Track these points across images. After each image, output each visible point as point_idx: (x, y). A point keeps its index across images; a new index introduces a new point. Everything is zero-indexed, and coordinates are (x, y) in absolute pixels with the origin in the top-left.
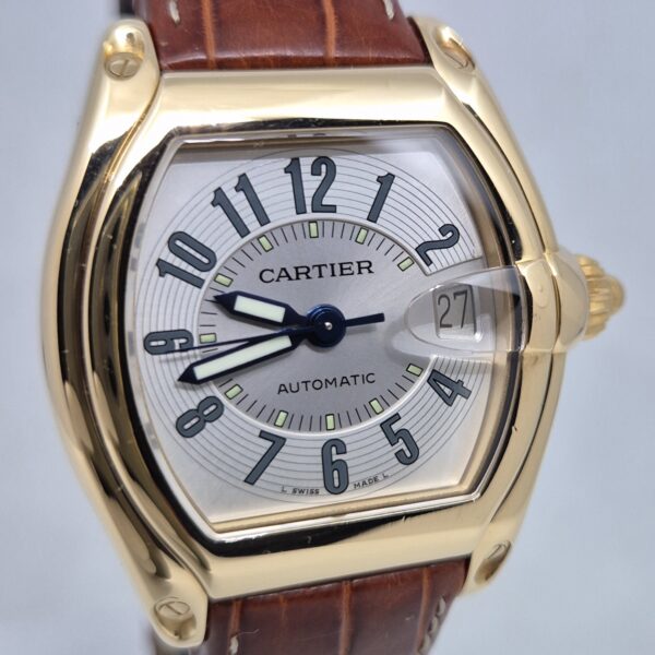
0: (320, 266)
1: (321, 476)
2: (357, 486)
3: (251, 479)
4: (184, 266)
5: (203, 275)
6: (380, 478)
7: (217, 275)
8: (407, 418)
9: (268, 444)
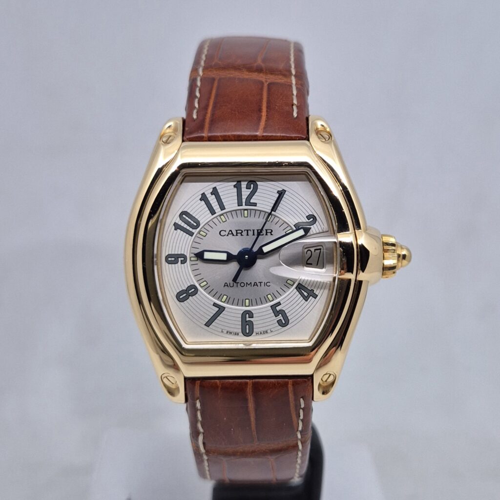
0: (247, 230)
1: (240, 327)
2: (257, 334)
3: (208, 324)
4: (185, 226)
5: (193, 231)
6: (269, 331)
7: (200, 231)
8: (284, 304)
9: (217, 309)
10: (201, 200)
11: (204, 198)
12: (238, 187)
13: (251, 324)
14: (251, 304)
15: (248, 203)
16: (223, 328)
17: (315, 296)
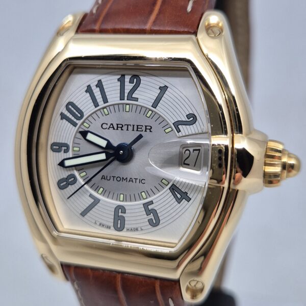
0: (128, 125)
1: (113, 221)
2: (128, 230)
3: (84, 214)
4: (70, 116)
5: (77, 122)
6: (139, 229)
7: (84, 122)
8: (157, 204)
9: (92, 201)
10: (86, 91)
11: (89, 90)
12: (122, 80)
13: (123, 220)
14: (125, 200)
15: (130, 97)
16: (97, 219)
17: (189, 200)
